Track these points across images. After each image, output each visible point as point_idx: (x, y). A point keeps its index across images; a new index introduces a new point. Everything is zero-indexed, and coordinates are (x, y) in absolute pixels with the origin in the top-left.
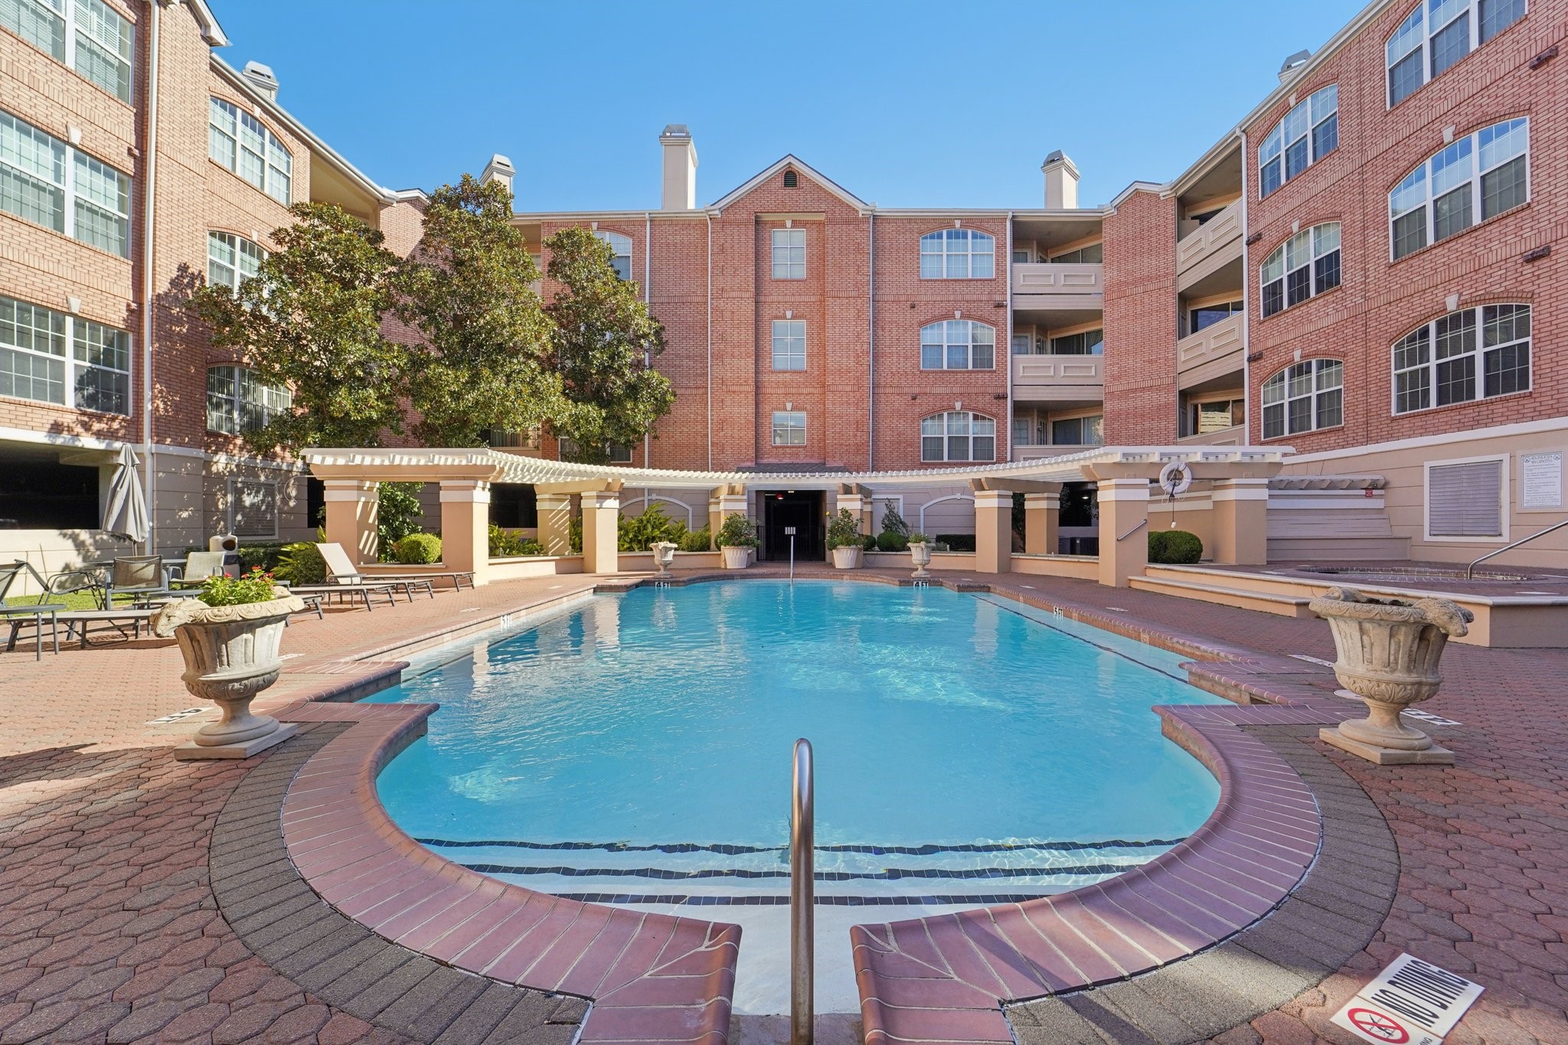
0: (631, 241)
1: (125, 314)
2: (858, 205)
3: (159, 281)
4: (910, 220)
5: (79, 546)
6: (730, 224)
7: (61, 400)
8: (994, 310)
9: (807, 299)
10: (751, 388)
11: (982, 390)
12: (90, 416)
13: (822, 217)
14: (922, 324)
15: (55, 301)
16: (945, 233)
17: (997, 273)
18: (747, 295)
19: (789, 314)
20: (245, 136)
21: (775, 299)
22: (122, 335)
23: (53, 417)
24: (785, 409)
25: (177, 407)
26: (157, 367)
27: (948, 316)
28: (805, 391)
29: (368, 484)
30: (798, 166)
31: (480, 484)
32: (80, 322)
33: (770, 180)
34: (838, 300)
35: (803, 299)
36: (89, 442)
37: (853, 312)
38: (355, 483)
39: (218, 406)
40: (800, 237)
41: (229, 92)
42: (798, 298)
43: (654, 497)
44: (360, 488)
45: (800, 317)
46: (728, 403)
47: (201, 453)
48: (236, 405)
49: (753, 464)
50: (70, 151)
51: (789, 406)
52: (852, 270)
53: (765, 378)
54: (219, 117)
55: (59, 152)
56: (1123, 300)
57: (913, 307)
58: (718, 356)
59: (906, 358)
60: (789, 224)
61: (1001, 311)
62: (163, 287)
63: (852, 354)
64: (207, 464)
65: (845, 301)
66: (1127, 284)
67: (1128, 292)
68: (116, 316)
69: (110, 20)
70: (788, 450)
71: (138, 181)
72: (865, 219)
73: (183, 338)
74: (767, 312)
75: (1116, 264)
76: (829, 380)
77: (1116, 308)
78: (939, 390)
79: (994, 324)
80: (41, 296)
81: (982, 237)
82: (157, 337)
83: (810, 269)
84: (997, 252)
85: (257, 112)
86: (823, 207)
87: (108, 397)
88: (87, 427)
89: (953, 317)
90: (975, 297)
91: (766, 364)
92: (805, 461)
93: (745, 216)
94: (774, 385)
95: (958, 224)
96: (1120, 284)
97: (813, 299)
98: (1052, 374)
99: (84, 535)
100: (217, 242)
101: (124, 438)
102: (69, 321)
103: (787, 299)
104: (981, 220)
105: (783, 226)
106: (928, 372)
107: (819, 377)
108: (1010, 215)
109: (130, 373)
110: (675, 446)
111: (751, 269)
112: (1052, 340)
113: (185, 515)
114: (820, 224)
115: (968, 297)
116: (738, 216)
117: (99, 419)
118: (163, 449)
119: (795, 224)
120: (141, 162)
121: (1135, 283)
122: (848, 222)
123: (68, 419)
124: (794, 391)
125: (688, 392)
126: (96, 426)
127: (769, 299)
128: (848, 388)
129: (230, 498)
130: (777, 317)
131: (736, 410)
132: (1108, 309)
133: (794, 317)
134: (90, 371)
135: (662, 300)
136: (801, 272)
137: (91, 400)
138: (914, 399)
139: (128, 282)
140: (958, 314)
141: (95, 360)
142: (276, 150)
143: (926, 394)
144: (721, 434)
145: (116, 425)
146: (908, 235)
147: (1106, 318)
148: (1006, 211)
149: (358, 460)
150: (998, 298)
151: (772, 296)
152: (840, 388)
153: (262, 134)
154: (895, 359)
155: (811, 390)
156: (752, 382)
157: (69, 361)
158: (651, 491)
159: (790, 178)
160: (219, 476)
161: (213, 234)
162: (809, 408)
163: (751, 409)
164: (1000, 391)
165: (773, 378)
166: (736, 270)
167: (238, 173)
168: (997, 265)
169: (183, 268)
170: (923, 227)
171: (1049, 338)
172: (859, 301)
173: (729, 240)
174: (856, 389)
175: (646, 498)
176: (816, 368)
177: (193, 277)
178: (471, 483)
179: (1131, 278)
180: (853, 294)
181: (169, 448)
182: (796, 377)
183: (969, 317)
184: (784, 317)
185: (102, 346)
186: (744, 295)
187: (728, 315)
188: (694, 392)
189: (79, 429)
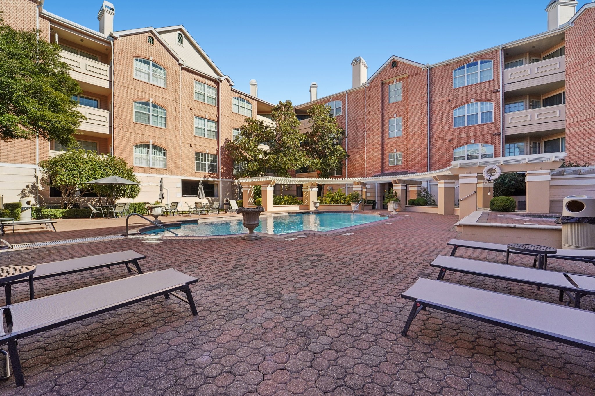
0: (341, 102)
1: (216, 151)
2: (421, 66)
3: (222, 144)
4: (447, 65)
5: (209, 200)
6: (372, 87)
7: (205, 171)
8: (493, 94)
9: (402, 108)
10: (380, 146)
11: (486, 132)
12: (211, 174)
13: (407, 75)
14: (454, 108)
15: (204, 151)
16: (466, 65)
17: (495, 77)
18: (378, 112)
19: (395, 116)
20: (241, 103)
21: (390, 111)
22: (216, 156)
23: (204, 175)
24: (394, 152)
25: (226, 170)
26: (221, 162)
27: (468, 102)
28: (401, 144)
29: (250, 186)
30: (396, 59)
31: (270, 185)
32: (208, 154)
33: (386, 67)
34: (413, 106)
35: (400, 108)
36: (210, 179)
37: (420, 110)
38: (247, 186)
39: (236, 169)
40: (400, 84)
41: (236, 94)
42: (398, 109)
43: (349, 186)
44: (248, 187)
45: (400, 116)
46: (372, 152)
47: (231, 180)
48: (240, 168)
49: (380, 174)
50: (206, 120)
51: (395, 150)
52: (419, 93)
53: (386, 141)
54: (235, 101)
55: (205, 120)
56: (577, 72)
57: (449, 101)
58: (369, 136)
59: (446, 124)
60: (395, 81)
61: (497, 94)
62: (223, 144)
63: (419, 127)
64: (233, 182)
65: (416, 106)
66: (580, 63)
67: (580, 67)
68: (215, 152)
69: (213, 89)
70: (395, 167)
71: (218, 123)
72: (426, 71)
73: (227, 155)
74: (386, 116)
75: (573, 53)
76: (410, 139)
77: (573, 77)
78: (462, 136)
79: (493, 101)
80: (202, 151)
81: (486, 62)
82: (222, 155)
83: (403, 97)
84: (494, 67)
85: (243, 97)
86: (407, 71)
87: (214, 169)
88: (210, 176)
89: (470, 102)
90: (482, 91)
91: (386, 136)
92: (401, 171)
93: (377, 83)
94: (389, 143)
95: (472, 60)
96: (575, 64)
97: (405, 108)
98: (529, 119)
99: (210, 198)
100: (235, 131)
101: (216, 178)
102: (207, 155)
103: (395, 110)
104: (485, 54)
105: (393, 82)
106: (457, 129)
107: (406, 138)
108: (501, 48)
109: (218, 164)
110: (355, 169)
111: (380, 102)
112: (544, 100)
113: (228, 194)
114: (407, 78)
115: (478, 92)
116: (375, 84)
117: (212, 174)
118: (223, 180)
119: (397, 81)
120: (218, 118)
121: (585, 62)
122: (417, 74)
123: (207, 175)
124: (397, 144)
125: (360, 150)
126: (211, 176)
127: (387, 112)
128: (418, 141)
129: (238, 190)
130: (391, 118)
131: (374, 154)
132: (568, 79)
133: (397, 116)
134: (211, 164)
135: (351, 119)
136: (400, 99)
137: (211, 171)
138: (450, 141)
139: (217, 144)
140: (472, 100)
141: (211, 162)
142: (248, 104)
143: (456, 138)
144: (369, 163)
145: (215, 175)
146: (447, 71)
147: (567, 84)
148: (499, 46)
149: (254, 180)
150: (495, 88)
151: (389, 110)
152: (415, 141)
153: (244, 101)
154: (441, 125)
155: (404, 143)
156: (380, 143)
157: (207, 163)
158: (348, 184)
159: (394, 64)
160: (236, 185)
161: (234, 129)
162: (403, 150)
163: (380, 154)
164: (496, 132)
165: (389, 140)
166: (374, 104)
167: (239, 113)
168: (495, 73)
169: (227, 139)
170: (454, 66)
171: (542, 99)
172: (423, 105)
173: (372, 94)
174: (421, 140)
175: (346, 187)
176: (406, 135)
177: (229, 141)
178: (266, 185)
179: (582, 59)
180: (420, 103)
181: (224, 179)
182: (398, 139)
183: (479, 100)
184: (393, 117)
185: (212, 159)
186: (377, 112)
187: (371, 120)
188: (361, 149)
189: (208, 177)
